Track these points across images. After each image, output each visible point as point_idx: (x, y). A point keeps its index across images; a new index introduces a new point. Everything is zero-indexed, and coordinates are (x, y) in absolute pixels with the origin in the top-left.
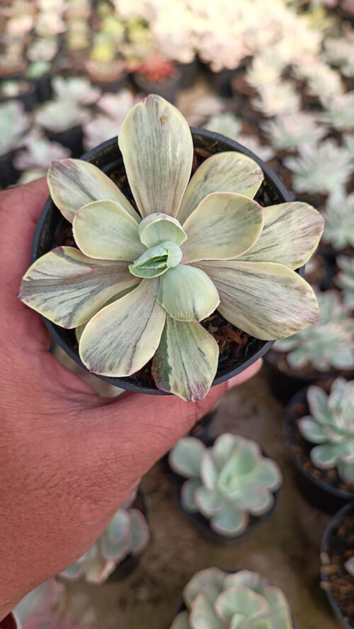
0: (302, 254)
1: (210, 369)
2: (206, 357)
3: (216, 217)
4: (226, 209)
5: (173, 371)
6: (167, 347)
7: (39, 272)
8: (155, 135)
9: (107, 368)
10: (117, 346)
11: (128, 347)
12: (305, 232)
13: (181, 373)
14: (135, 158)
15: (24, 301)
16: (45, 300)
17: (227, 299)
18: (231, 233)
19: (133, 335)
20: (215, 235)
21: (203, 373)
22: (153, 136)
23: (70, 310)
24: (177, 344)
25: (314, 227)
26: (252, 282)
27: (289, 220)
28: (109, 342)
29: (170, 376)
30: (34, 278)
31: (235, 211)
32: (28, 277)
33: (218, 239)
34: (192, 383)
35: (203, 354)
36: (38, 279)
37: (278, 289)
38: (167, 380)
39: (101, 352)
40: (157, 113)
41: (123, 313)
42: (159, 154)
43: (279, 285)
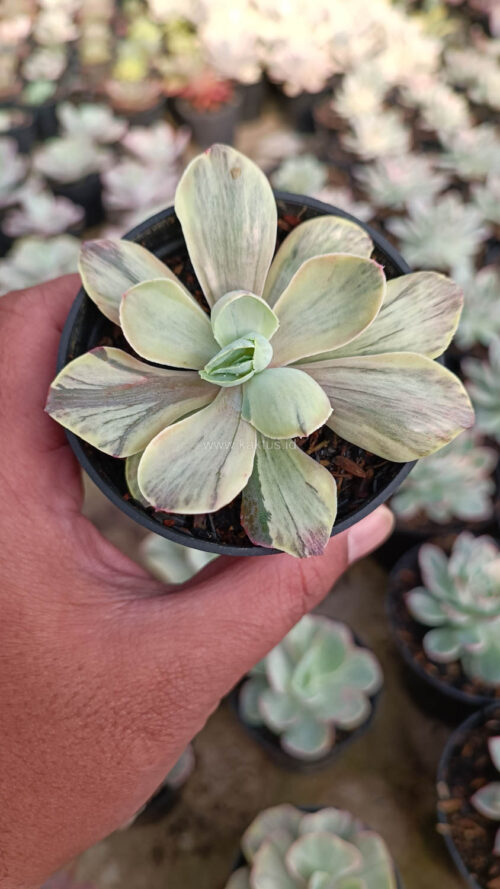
0: (438, 339)
1: (327, 509)
2: (319, 495)
3: (316, 294)
4: (329, 280)
5: (273, 517)
6: (260, 486)
7: (73, 379)
8: (224, 193)
9: (181, 503)
10: (193, 475)
11: (209, 474)
12: (438, 309)
13: (285, 519)
14: (198, 226)
15: (53, 416)
16: (84, 418)
17: (341, 407)
18: (339, 313)
19: (213, 460)
20: (317, 319)
21: (317, 515)
22: (222, 196)
23: (120, 433)
24: (274, 480)
25: (451, 301)
26: (373, 380)
27: (415, 294)
28: (180, 471)
29: (269, 524)
30: (67, 387)
31: (343, 280)
32: (59, 385)
33: (323, 323)
34: (302, 531)
35: (314, 490)
36: (72, 388)
37: (413, 385)
38: (266, 529)
39: (170, 483)
40: (226, 164)
41: (197, 434)
42: (232, 217)
43: (413, 380)
